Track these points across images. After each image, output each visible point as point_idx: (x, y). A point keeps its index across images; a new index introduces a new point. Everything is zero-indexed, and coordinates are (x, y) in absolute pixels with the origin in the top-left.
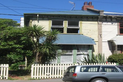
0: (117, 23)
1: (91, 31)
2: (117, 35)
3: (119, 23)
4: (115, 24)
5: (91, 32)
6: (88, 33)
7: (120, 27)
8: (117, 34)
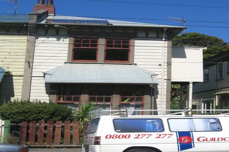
0: (68, 39)
1: (12, 54)
2: (65, 63)
3: (72, 39)
4: (65, 40)
5: (11, 57)
6: (6, 58)
7: (75, 45)
8: (66, 61)
